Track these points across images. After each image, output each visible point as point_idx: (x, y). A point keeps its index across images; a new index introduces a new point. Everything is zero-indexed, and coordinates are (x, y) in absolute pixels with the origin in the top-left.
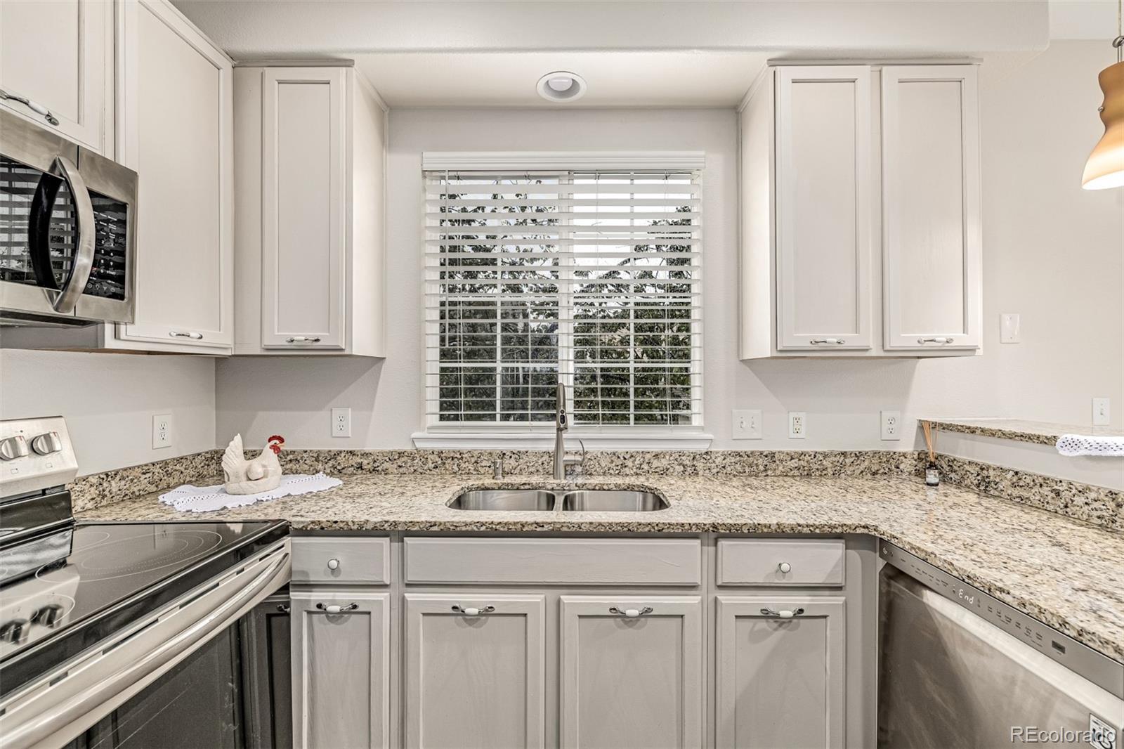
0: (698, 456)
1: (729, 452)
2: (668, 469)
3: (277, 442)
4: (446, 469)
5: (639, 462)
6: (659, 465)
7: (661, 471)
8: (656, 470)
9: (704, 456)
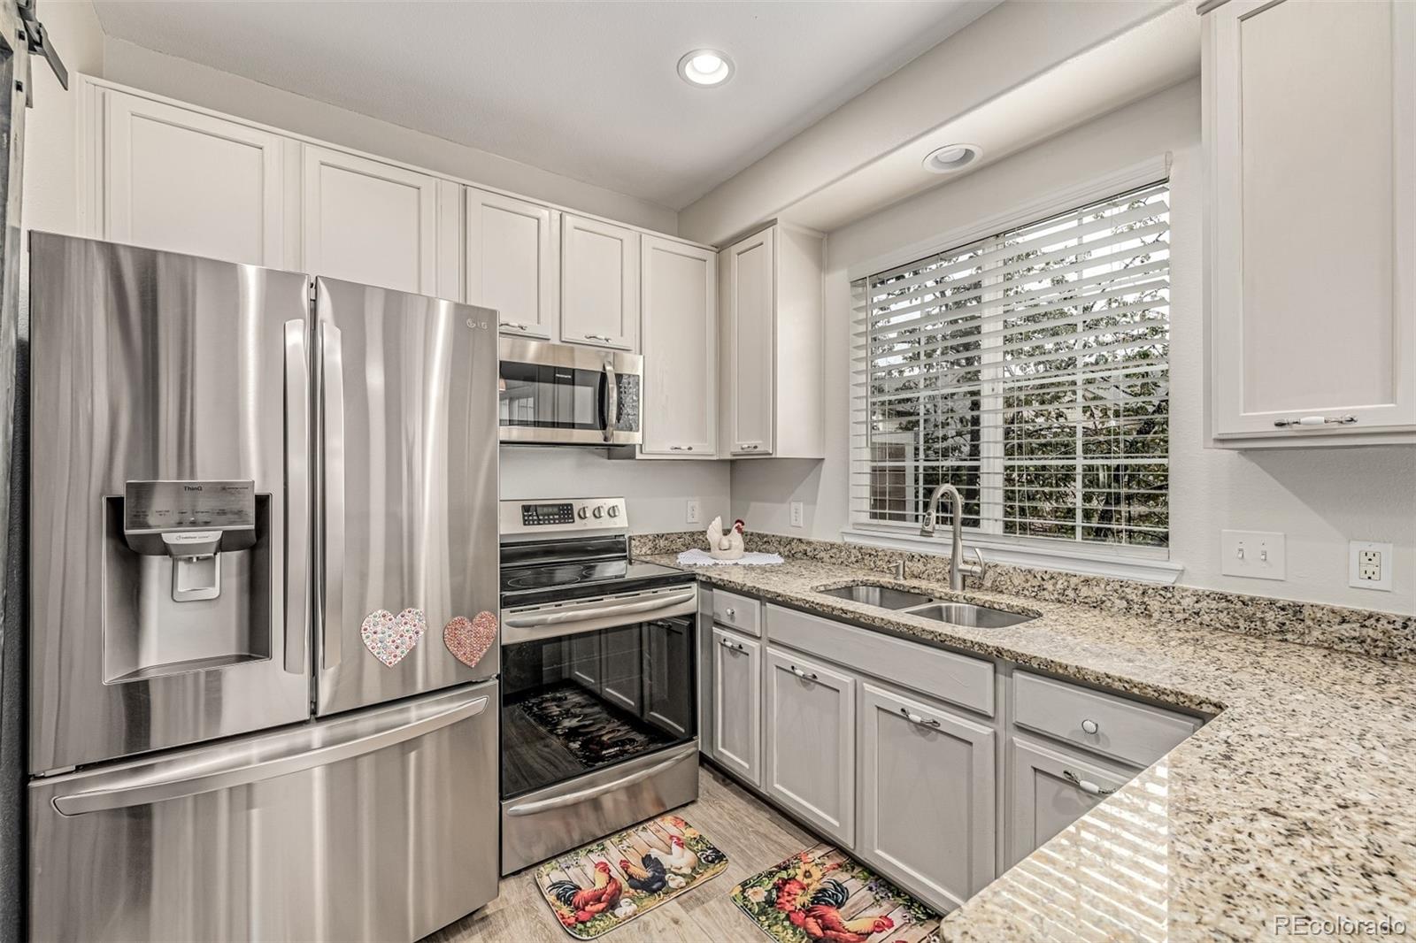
0: (1150, 591)
1: (1207, 593)
2: (1103, 602)
3: (740, 524)
4: (865, 565)
5: (1062, 587)
6: (1090, 594)
7: (1093, 602)
8: (1086, 600)
9: (1162, 592)
